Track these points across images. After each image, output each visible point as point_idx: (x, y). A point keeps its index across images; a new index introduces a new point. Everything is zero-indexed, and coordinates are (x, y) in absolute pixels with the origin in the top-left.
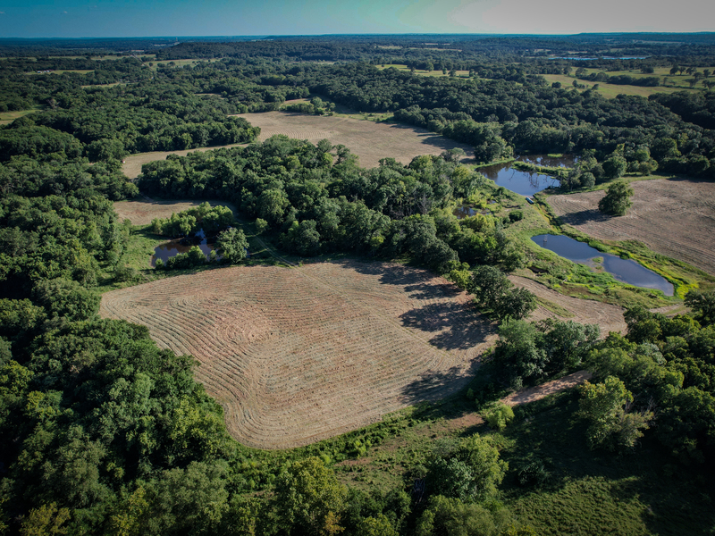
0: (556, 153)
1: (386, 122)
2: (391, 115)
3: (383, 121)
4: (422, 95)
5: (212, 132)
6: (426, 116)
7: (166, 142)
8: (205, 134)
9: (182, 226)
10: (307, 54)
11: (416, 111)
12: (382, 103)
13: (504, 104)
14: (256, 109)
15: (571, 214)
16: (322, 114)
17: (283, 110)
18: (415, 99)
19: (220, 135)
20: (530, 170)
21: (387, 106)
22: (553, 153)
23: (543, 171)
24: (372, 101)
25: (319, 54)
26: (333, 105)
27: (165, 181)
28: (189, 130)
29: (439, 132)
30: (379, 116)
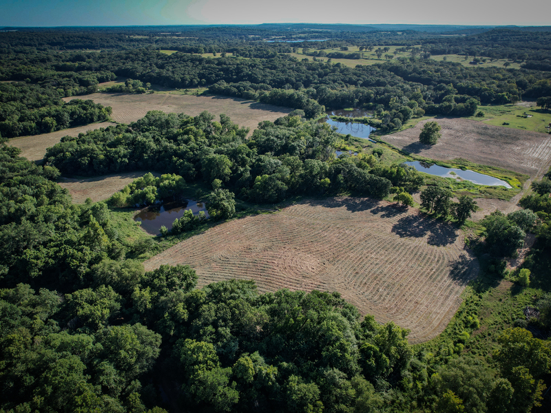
0: (348, 107)
1: (204, 94)
2: (205, 89)
3: (201, 95)
4: (222, 73)
5: (72, 114)
6: (238, 88)
7: (30, 126)
8: (67, 117)
9: (148, 196)
10: (69, 44)
11: (224, 85)
12: (191, 80)
13: (289, 76)
14: (79, 92)
15: (407, 147)
16: (144, 92)
17: (103, 92)
18: (217, 76)
19: (80, 117)
20: (346, 121)
21: (197, 83)
22: (346, 108)
23: (356, 120)
24: (183, 80)
25: (80, 44)
26: (149, 84)
27: (86, 160)
28: (49, 114)
29: (255, 100)
30: (194, 90)
